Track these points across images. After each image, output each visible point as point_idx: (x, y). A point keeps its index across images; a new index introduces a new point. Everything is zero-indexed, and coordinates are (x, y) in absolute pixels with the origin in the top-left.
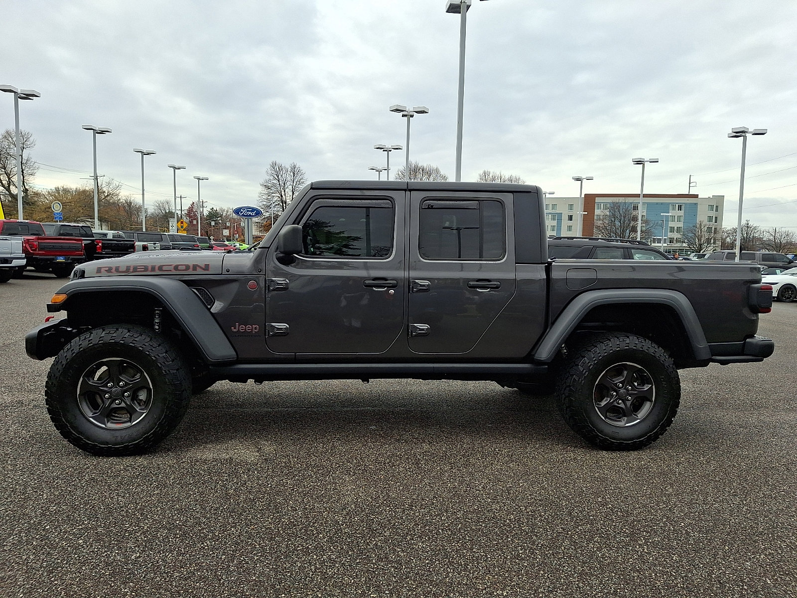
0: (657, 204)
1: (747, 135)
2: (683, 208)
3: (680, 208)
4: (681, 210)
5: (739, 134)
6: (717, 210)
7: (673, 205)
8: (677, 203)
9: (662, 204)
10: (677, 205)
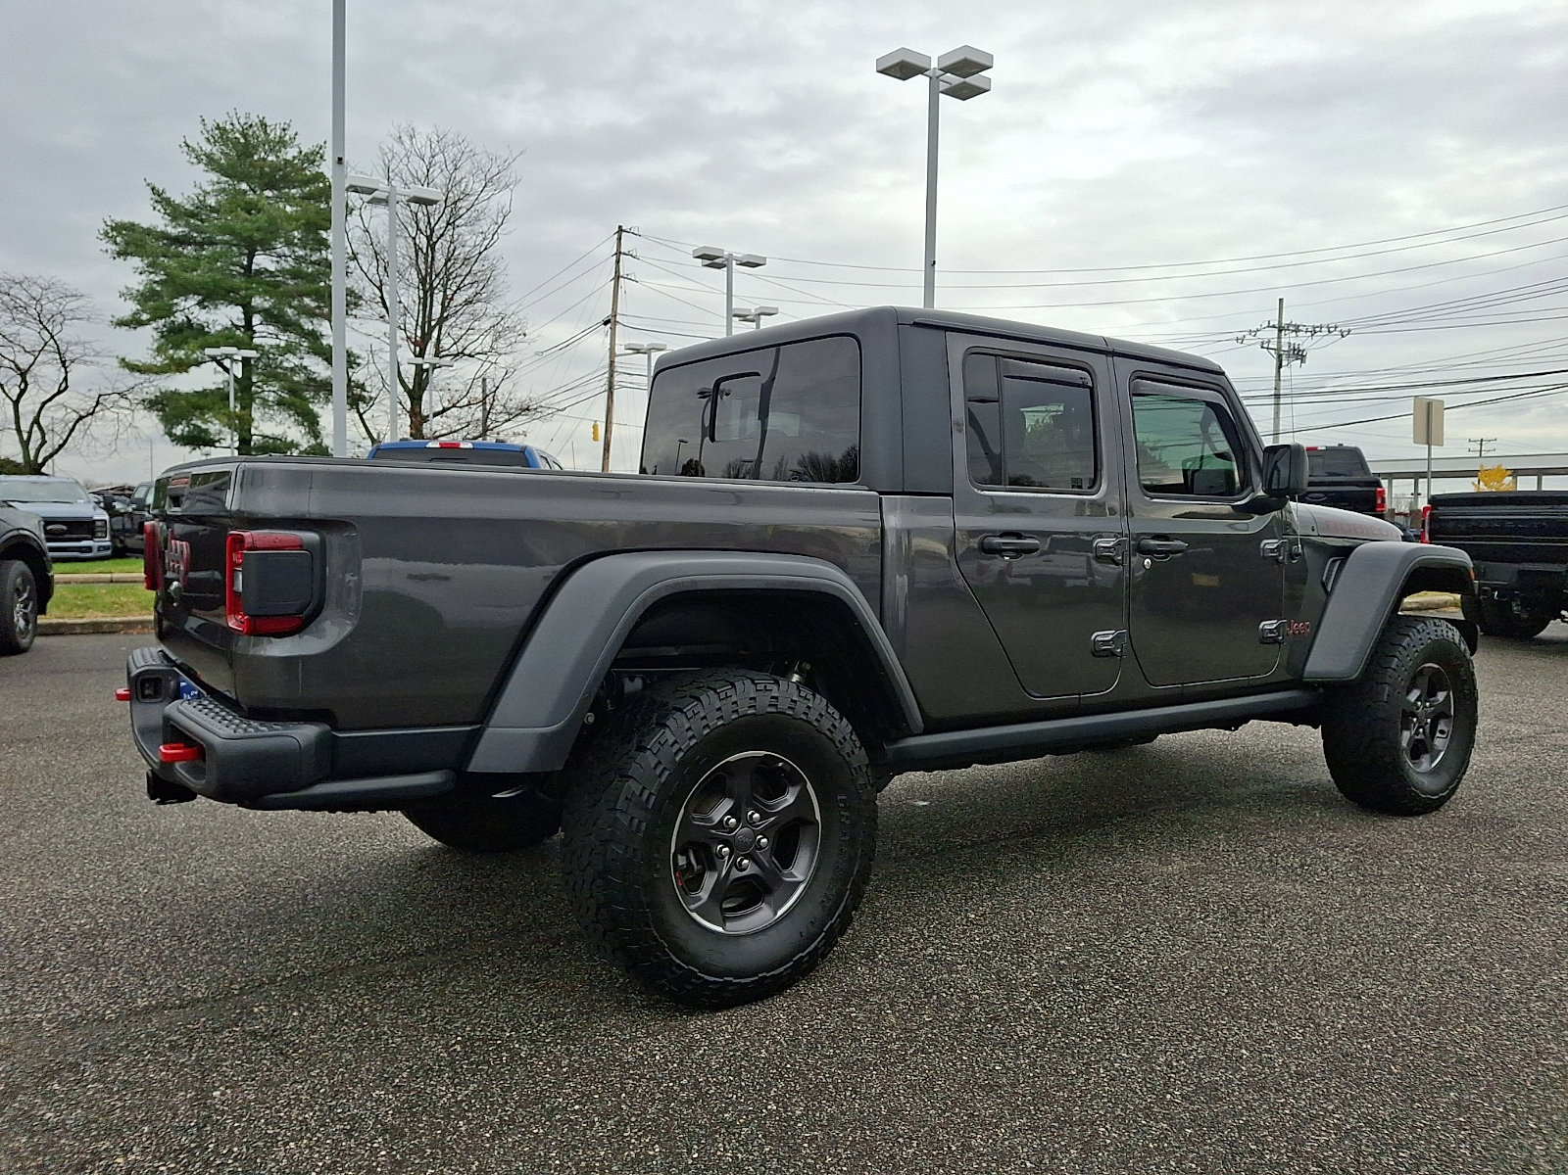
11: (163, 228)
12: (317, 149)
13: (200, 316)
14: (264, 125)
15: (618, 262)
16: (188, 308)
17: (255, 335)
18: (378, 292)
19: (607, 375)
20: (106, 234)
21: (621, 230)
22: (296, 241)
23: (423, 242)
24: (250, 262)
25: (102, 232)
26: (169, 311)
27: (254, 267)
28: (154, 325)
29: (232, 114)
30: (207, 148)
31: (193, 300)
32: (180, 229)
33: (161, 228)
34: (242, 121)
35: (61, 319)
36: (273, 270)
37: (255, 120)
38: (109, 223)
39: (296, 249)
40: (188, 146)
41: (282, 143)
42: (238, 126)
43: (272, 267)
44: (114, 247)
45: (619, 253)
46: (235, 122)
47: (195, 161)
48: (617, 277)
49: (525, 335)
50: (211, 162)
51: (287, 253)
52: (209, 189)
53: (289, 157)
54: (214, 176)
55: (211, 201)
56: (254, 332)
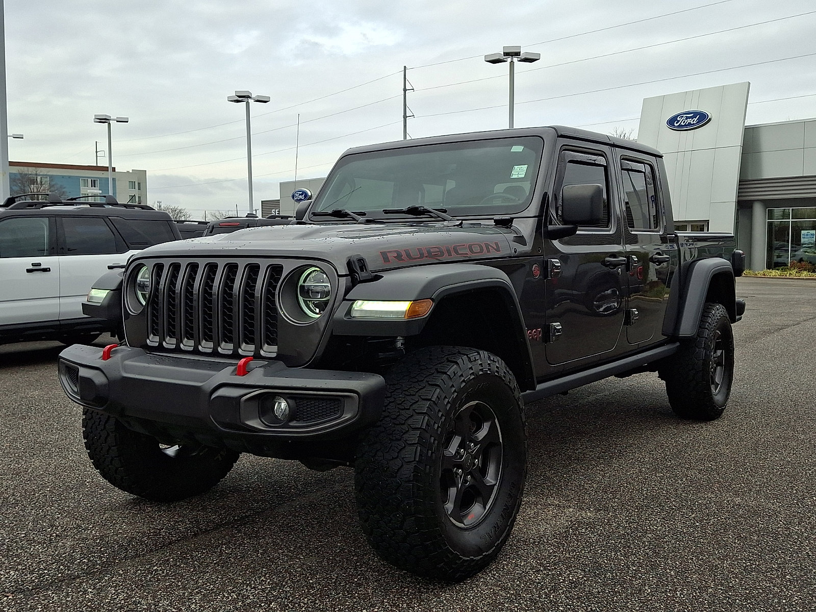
0: (63, 177)
1: (250, 100)
2: (98, 183)
3: (94, 184)
4: (95, 187)
5: (242, 98)
6: (139, 189)
7: (85, 180)
8: (89, 178)
9: (70, 177)
10: (90, 180)
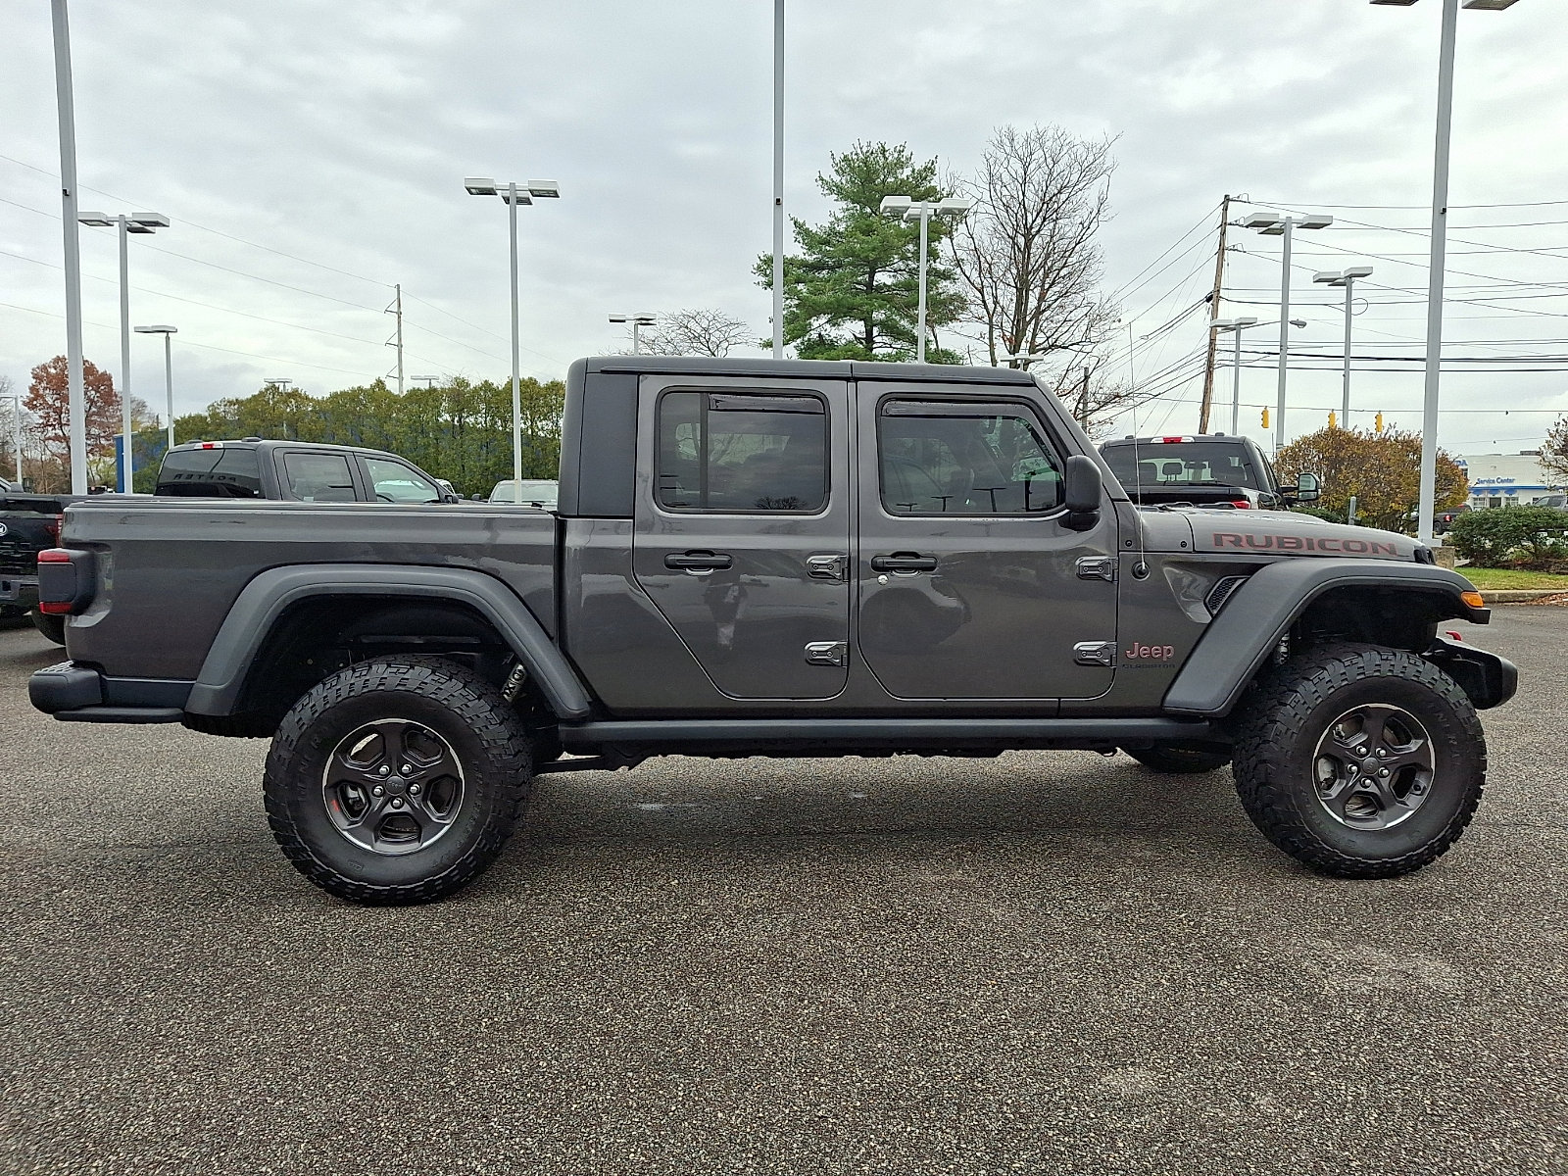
11: (803, 257)
12: (930, 165)
13: (832, 333)
14: (884, 151)
15: (1223, 233)
16: (820, 325)
17: (874, 346)
18: (979, 295)
19: (1206, 354)
20: (759, 267)
21: (1227, 199)
22: (910, 255)
23: (1021, 241)
24: (872, 278)
25: (756, 266)
26: (805, 330)
27: (875, 283)
28: (794, 344)
29: (857, 145)
30: (837, 179)
31: (823, 319)
32: (815, 256)
33: (802, 257)
34: (864, 150)
35: (726, 344)
36: (889, 284)
37: (875, 146)
38: (762, 258)
39: (910, 262)
40: (823, 180)
41: (900, 164)
42: (861, 155)
43: (889, 282)
44: (764, 279)
45: (1224, 224)
46: (859, 151)
47: (828, 192)
48: (1222, 250)
49: (1120, 321)
50: (841, 192)
51: (903, 268)
52: (840, 216)
53: (904, 176)
54: (843, 204)
55: (841, 228)
56: (874, 342)
